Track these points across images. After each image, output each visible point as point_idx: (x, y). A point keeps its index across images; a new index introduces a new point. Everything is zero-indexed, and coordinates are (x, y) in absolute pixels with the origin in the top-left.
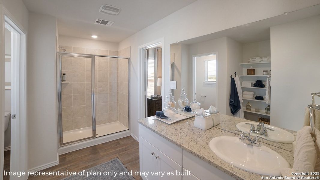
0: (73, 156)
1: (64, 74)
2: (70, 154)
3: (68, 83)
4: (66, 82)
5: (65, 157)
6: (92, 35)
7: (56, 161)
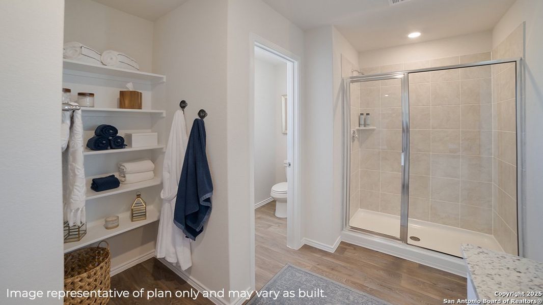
0: (356, 255)
1: (368, 114)
2: (355, 247)
3: (373, 130)
4: (371, 127)
5: (346, 249)
6: (409, 32)
7: (331, 247)
